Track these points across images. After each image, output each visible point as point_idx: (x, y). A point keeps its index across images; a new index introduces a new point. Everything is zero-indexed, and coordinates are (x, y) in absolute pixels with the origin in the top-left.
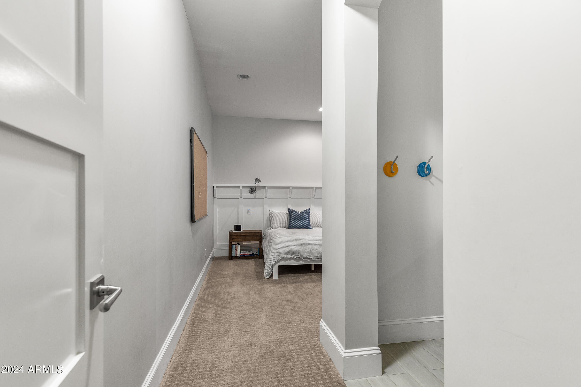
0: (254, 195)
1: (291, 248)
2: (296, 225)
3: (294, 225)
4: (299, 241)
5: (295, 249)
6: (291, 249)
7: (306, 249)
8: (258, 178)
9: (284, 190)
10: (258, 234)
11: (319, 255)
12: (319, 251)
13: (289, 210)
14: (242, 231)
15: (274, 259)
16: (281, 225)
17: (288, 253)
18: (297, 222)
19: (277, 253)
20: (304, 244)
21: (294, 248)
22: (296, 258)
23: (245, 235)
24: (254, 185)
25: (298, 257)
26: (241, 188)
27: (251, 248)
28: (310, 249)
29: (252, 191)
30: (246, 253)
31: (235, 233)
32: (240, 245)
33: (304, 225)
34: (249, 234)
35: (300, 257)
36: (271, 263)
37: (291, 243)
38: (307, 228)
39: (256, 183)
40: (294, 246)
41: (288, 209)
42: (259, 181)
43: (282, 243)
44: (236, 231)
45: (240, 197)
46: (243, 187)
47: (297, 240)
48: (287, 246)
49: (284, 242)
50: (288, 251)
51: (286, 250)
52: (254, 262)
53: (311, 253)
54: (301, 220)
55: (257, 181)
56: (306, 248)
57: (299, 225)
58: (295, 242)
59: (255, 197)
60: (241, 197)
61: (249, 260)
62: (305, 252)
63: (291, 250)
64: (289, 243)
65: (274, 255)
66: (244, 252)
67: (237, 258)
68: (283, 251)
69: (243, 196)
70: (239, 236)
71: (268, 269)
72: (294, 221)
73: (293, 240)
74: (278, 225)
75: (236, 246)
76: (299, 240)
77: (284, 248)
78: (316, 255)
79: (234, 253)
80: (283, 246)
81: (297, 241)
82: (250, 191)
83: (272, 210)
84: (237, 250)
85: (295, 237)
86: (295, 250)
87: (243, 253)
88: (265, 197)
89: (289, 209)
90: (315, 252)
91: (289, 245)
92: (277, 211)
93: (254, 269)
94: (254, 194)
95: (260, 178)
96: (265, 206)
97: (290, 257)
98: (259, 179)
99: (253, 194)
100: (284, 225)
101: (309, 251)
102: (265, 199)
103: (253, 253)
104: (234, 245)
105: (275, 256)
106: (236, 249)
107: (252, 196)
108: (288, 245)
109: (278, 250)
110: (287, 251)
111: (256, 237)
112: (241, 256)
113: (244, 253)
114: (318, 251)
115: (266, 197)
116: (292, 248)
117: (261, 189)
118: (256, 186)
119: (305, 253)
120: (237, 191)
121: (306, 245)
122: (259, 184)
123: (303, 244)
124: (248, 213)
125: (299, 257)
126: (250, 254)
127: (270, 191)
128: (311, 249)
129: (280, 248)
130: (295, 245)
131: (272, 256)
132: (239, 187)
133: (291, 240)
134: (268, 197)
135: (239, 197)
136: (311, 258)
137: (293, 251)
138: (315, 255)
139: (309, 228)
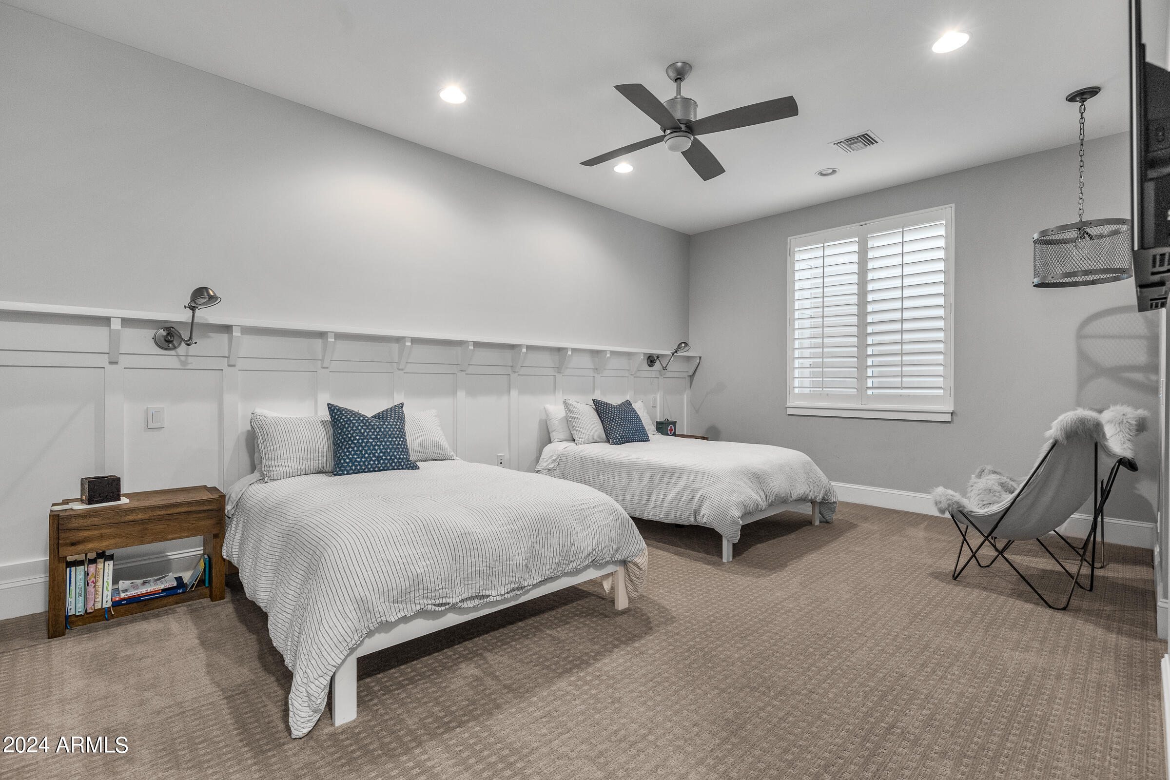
0: (178, 356)
1: (418, 571)
2: (366, 460)
3: (359, 462)
4: (443, 535)
5: (431, 575)
6: (415, 578)
7: (473, 563)
8: (206, 289)
9: (302, 343)
10: (205, 508)
11: (517, 576)
12: (518, 562)
13: (332, 409)
14: (124, 501)
15: (341, 639)
16: (305, 465)
17: (404, 597)
18: (369, 449)
19: (356, 606)
20: (464, 547)
21: (429, 567)
22: (437, 608)
23: (140, 516)
24: (185, 316)
25: (444, 602)
26: (116, 325)
27: (166, 559)
28: (488, 560)
29: (168, 341)
30: (144, 590)
31: (84, 515)
32: (111, 563)
33: (391, 458)
34: (163, 512)
35: (450, 601)
36: (329, 659)
37: (414, 552)
38: (403, 469)
39: (193, 309)
40: (428, 562)
41: (329, 408)
42: (213, 299)
43: (375, 559)
44: (90, 503)
45: (110, 363)
46: (127, 322)
47: (433, 533)
48: (398, 568)
49: (381, 549)
50: (404, 587)
51: (395, 587)
52: (190, 623)
53: (491, 574)
54: (381, 442)
55: (202, 301)
56: (473, 560)
57: (377, 459)
58: (429, 544)
59: (185, 363)
60: (116, 363)
61: (165, 618)
62: (470, 576)
63: (417, 582)
64: (405, 550)
65: (342, 620)
66: (135, 587)
67: (95, 616)
68: (381, 591)
69: (124, 361)
70: (110, 525)
71: (311, 692)
72: (358, 448)
73: (416, 534)
74: (293, 465)
75: (92, 568)
76: (442, 532)
77: (388, 580)
78: (507, 578)
79: (81, 599)
80: (379, 569)
81: (435, 537)
82: (163, 339)
83: (259, 411)
84: (100, 583)
85: (421, 524)
86: (432, 579)
87: (130, 588)
88: (229, 366)
89: (332, 405)
90: (504, 570)
91: (405, 561)
92: (284, 416)
93: (209, 673)
94: (182, 348)
95: (215, 289)
96: (228, 398)
97: (410, 609)
98: (211, 293)
99: (173, 352)
100: (317, 464)
101: (485, 568)
102: (228, 370)
103: (179, 579)
104: (81, 563)
105: (350, 623)
106: (91, 579)
107: (168, 359)
108: (400, 560)
109: (362, 594)
110: (399, 590)
111: (201, 519)
112: (116, 604)
113: (133, 593)
114: (515, 562)
115: (234, 366)
116: (422, 570)
117: (211, 334)
118: (195, 321)
119: (466, 582)
120: (97, 337)
121: (471, 547)
122: (207, 315)
123: (459, 546)
124: (151, 425)
125: (445, 604)
126: (163, 590)
127: (247, 345)
128: (491, 561)
129: (367, 580)
130: (429, 555)
131: (331, 624)
132: (106, 321)
133: (408, 536)
134: (241, 363)
135: (103, 360)
136: (488, 594)
137: (425, 585)
138: (504, 578)
139: (406, 465)
